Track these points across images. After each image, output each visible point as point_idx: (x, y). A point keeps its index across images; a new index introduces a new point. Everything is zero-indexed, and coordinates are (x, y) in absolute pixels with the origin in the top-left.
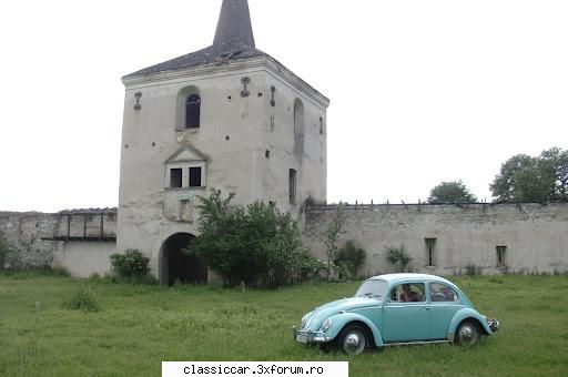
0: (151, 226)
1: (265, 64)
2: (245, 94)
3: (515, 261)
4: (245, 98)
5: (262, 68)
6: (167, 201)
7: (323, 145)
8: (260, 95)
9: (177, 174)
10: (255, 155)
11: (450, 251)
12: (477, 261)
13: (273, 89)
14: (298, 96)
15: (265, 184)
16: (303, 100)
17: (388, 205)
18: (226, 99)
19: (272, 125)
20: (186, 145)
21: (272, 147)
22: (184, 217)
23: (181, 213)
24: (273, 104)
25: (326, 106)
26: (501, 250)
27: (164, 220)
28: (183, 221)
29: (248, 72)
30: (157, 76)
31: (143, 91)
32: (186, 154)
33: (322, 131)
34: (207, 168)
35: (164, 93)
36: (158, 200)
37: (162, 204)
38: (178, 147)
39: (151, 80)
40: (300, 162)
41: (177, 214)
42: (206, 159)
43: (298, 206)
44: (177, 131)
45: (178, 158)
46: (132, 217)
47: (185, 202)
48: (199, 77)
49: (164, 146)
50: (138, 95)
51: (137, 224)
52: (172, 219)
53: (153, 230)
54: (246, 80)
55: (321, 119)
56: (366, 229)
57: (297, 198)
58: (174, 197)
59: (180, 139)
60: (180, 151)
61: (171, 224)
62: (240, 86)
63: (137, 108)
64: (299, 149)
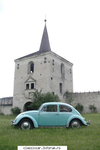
0: (21, 100)
1: (50, 54)
2: (45, 62)
4: (45, 63)
5: (49, 55)
6: (25, 93)
7: (72, 77)
8: (49, 62)
9: (28, 85)
10: (48, 79)
13: (53, 60)
14: (62, 63)
15: (51, 87)
16: (64, 64)
17: (89, 93)
18: (40, 64)
19: (53, 70)
20: (30, 77)
21: (53, 77)
23: (29, 96)
24: (53, 64)
25: (72, 66)
27: (25, 98)
28: (29, 98)
29: (46, 56)
30: (23, 59)
31: (20, 64)
32: (30, 80)
33: (71, 73)
35: (25, 64)
36: (23, 93)
37: (24, 94)
38: (28, 78)
40: (64, 81)
41: (28, 97)
42: (35, 81)
43: (63, 94)
44: (28, 74)
45: (28, 81)
46: (16, 98)
47: (30, 93)
48: (33, 59)
49: (25, 78)
50: (18, 65)
51: (18, 100)
52: (27, 98)
53: (21, 101)
54: (45, 58)
55: (70, 69)
56: (83, 100)
57: (63, 91)
58: (27, 92)
59: (29, 76)
60: (28, 79)
61: (26, 99)
62: (44, 60)
63: (18, 68)
64: (63, 77)
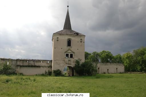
2: (81, 42)
3: (110, 71)
8: (84, 42)
9: (67, 55)
11: (101, 70)
12: (105, 71)
20: (69, 50)
22: (69, 63)
26: (108, 70)
27: (65, 64)
28: (69, 64)
31: (59, 37)
32: (69, 51)
34: (74, 54)
35: (64, 38)
37: (64, 60)
38: (68, 50)
39: (61, 36)
41: (68, 62)
42: (74, 53)
46: (57, 63)
49: (64, 49)
52: (67, 63)
54: (81, 39)
58: (67, 59)
59: (68, 48)
63: (58, 40)
